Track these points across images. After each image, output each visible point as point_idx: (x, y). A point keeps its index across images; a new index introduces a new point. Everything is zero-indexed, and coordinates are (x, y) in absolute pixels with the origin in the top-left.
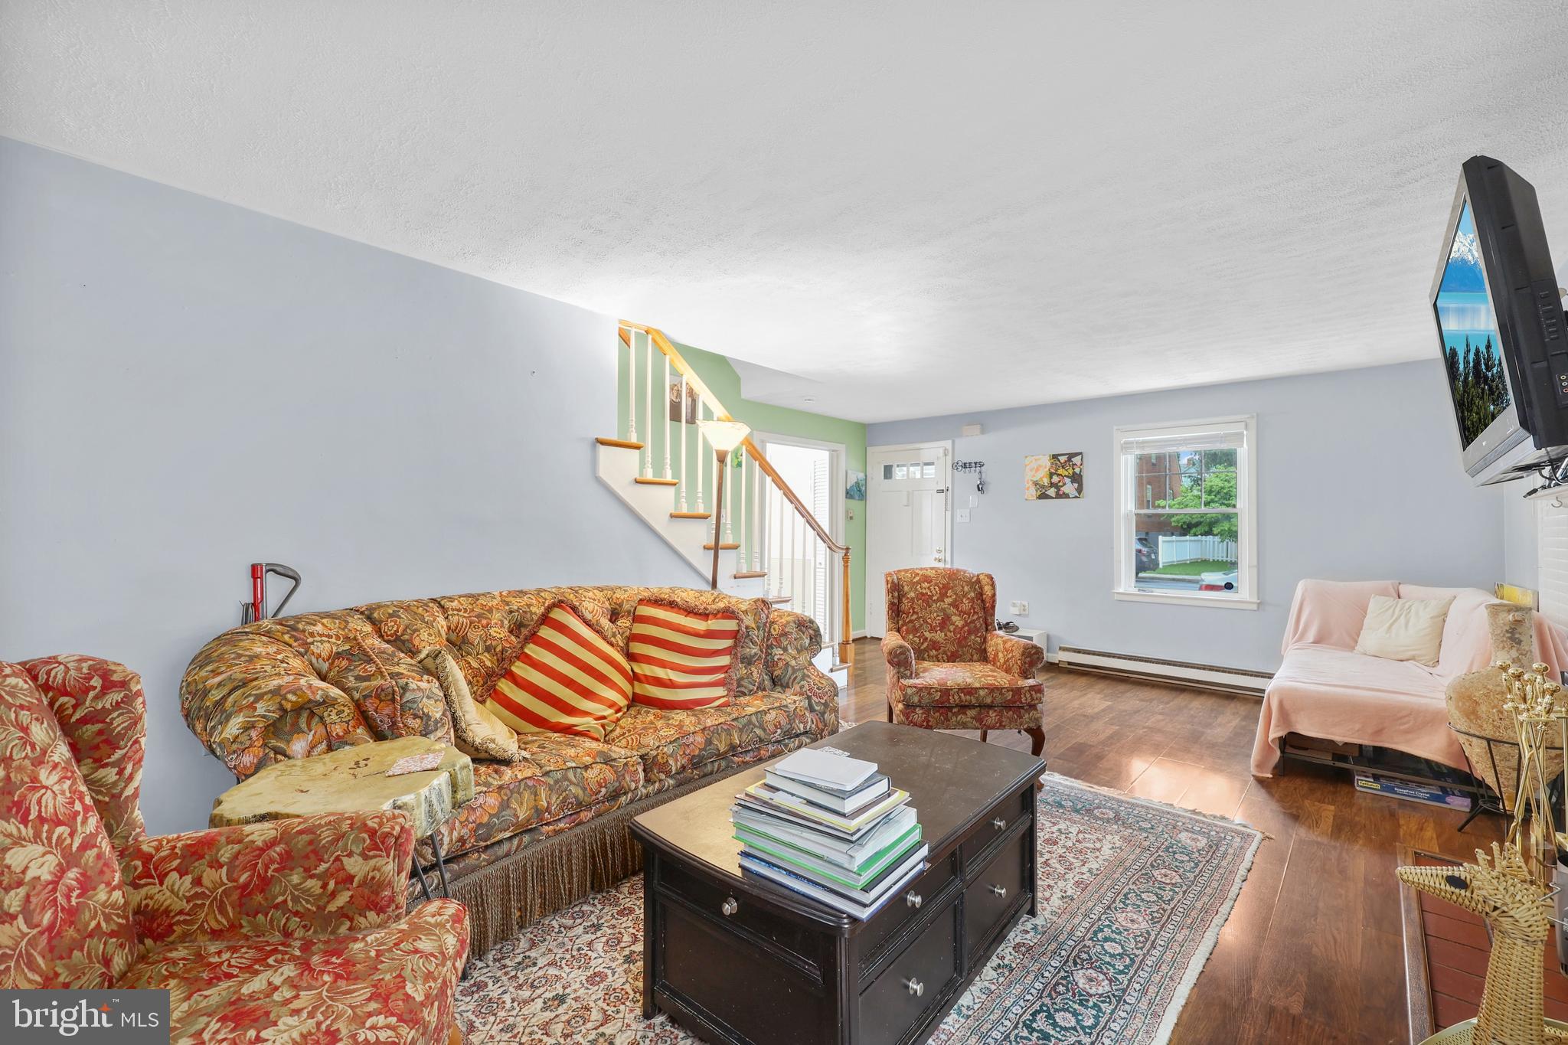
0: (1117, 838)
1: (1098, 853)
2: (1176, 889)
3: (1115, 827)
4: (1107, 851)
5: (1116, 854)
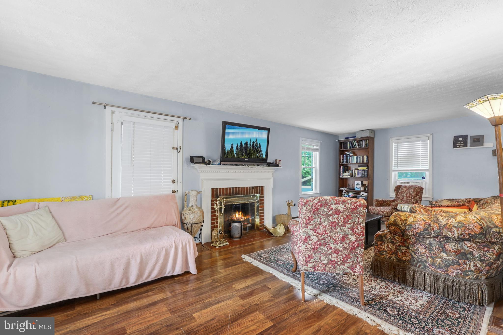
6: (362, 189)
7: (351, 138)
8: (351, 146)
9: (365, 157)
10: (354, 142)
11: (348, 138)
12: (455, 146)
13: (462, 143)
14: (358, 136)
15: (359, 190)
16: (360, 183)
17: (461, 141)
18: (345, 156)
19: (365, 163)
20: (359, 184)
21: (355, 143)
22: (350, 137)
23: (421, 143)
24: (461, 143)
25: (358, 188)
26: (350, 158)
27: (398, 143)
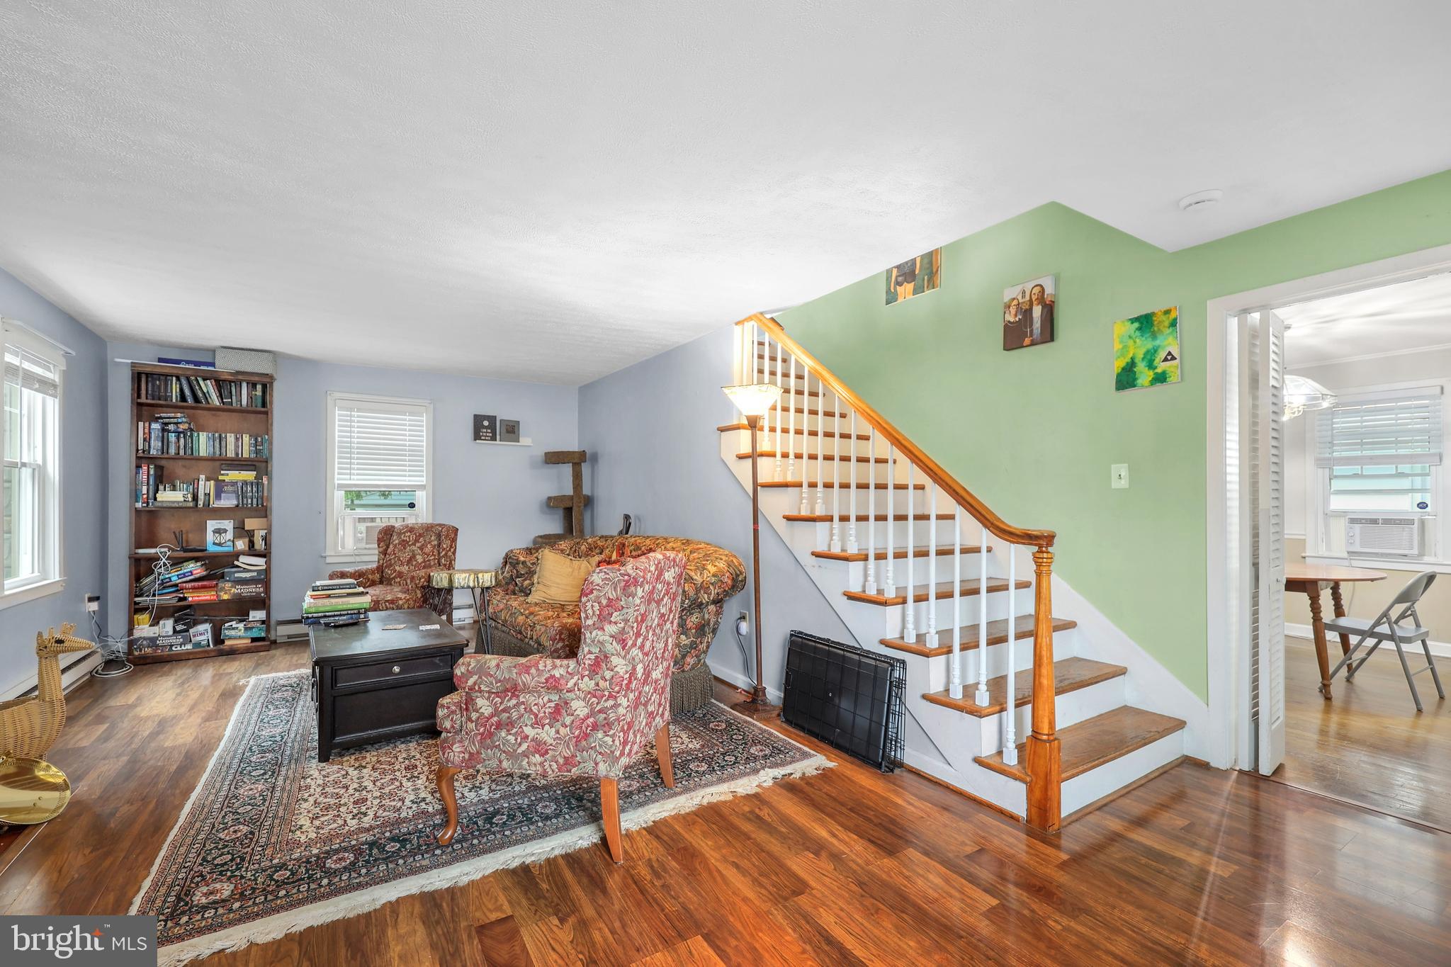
0: (303, 839)
1: (311, 815)
2: (222, 826)
3: (315, 851)
4: (304, 821)
5: (293, 823)
6: (241, 545)
7: (192, 366)
8: (187, 392)
9: (246, 438)
10: (201, 383)
11: (178, 362)
12: (477, 436)
13: (489, 431)
14: (225, 365)
15: (227, 549)
16: (228, 525)
17: (486, 427)
18: (156, 426)
19: (246, 460)
20: (225, 531)
21: (206, 385)
22: (188, 362)
23: (408, 418)
24: (487, 432)
25: (220, 544)
26: (178, 438)
27: (351, 410)
